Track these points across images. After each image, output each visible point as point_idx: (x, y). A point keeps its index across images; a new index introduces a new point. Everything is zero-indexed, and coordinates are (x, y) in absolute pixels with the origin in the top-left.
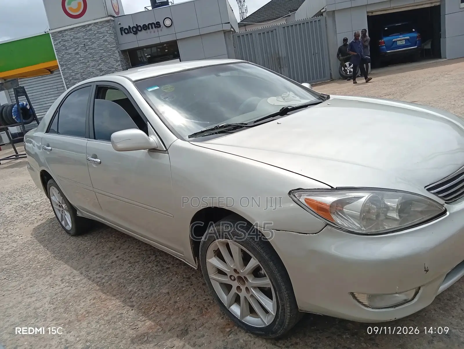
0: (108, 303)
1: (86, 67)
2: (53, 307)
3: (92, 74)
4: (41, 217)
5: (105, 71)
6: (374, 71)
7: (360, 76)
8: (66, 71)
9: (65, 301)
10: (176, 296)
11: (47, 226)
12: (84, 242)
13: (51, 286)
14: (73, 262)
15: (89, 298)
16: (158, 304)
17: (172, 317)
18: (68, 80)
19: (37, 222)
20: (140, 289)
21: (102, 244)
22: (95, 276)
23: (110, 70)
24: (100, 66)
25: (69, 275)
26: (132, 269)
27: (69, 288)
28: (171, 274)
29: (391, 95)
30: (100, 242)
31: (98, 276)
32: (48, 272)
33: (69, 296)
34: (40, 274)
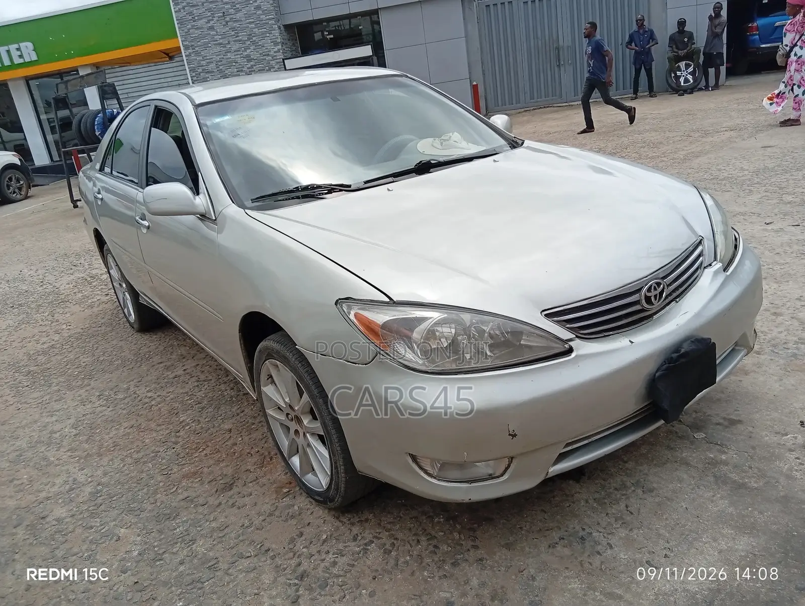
0: (147, 435)
1: (226, 53)
2: (74, 432)
3: (234, 64)
4: (107, 298)
5: (256, 59)
6: (733, 82)
7: (704, 88)
8: (193, 57)
9: (93, 426)
10: (239, 435)
11: (110, 313)
12: (150, 342)
13: (83, 403)
14: (124, 372)
15: (126, 425)
16: (210, 445)
17: (221, 465)
18: (195, 72)
19: (99, 306)
20: (195, 420)
21: (172, 348)
22: (144, 395)
23: (263, 60)
24: (248, 51)
25: (112, 389)
26: (197, 389)
27: (104, 408)
28: (246, 404)
29: (736, 130)
30: (172, 345)
31: (149, 394)
32: (86, 382)
33: (100, 420)
34: (74, 384)
